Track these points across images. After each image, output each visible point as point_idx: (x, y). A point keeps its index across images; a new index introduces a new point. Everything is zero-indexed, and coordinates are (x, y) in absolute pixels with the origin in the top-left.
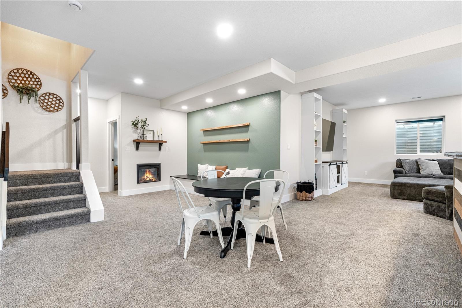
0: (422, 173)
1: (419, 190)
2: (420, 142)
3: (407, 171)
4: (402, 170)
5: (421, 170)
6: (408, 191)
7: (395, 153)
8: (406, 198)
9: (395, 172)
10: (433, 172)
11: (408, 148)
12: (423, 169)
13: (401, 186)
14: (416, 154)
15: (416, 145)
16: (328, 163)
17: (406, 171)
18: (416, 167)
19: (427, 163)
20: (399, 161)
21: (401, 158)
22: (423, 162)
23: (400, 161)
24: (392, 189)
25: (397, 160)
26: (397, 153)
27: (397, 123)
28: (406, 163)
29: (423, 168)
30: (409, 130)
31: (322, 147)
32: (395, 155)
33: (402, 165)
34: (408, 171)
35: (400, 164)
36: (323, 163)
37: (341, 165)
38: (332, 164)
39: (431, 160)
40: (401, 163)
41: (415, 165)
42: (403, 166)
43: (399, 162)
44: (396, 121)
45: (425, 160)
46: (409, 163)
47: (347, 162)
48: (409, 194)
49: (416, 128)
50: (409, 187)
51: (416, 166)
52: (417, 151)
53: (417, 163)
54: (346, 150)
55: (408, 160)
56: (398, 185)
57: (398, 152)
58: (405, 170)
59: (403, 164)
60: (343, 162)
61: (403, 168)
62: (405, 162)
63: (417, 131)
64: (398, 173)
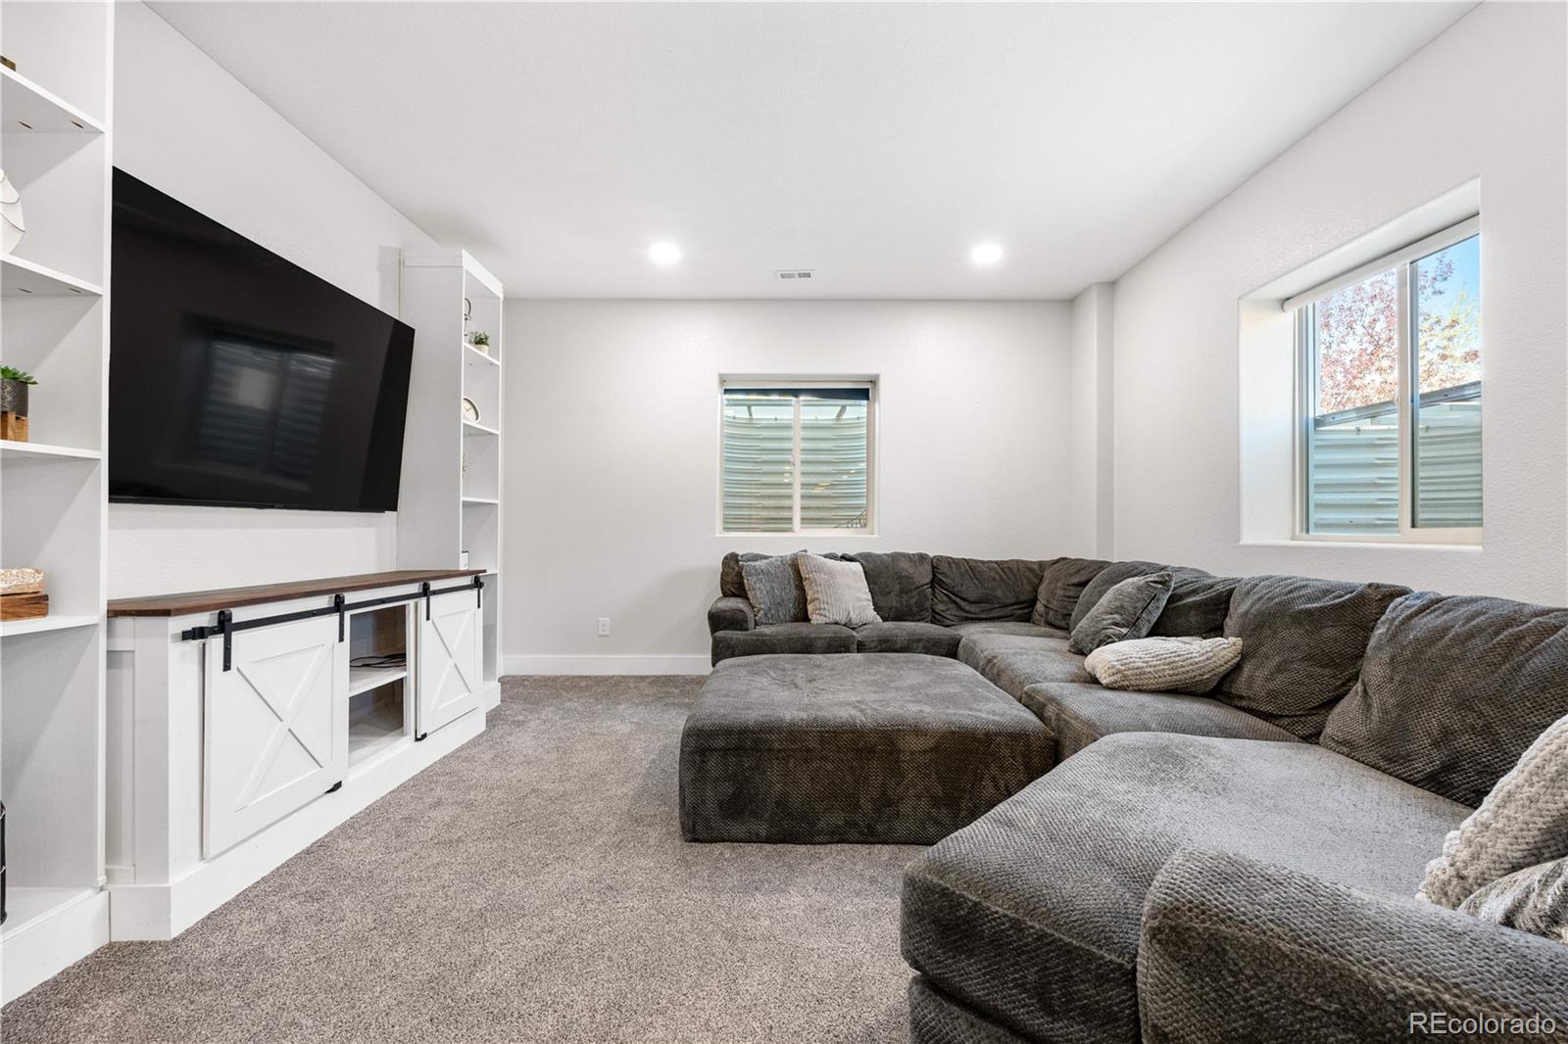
0: (815, 619)
1: (830, 767)
2: (802, 485)
3: (762, 612)
4: (742, 611)
5: (810, 607)
6: (773, 781)
7: (719, 524)
8: (763, 833)
9: (717, 621)
10: (853, 616)
11: (764, 508)
12: (816, 603)
13: (737, 749)
14: (790, 530)
15: (790, 497)
16: (167, 613)
17: (759, 611)
18: (795, 593)
19: (831, 574)
20: (732, 563)
21: (737, 552)
22: (819, 569)
23: (737, 561)
24: (687, 779)
25: (726, 558)
26: (726, 529)
27: (727, 391)
28: (758, 572)
29: (820, 595)
30: (765, 434)
31: (102, 454)
32: (718, 535)
33: (743, 584)
34: (766, 614)
35: (734, 577)
36: (124, 624)
37: (411, 603)
38: (239, 615)
39: (840, 555)
40: (739, 575)
41: (792, 581)
42: (747, 589)
43: (733, 569)
44: (723, 380)
45: (823, 558)
46: (768, 573)
47: (477, 580)
48: (782, 803)
49: (788, 427)
50: (779, 751)
51: (793, 587)
52: (791, 519)
53: (796, 572)
54: (496, 504)
55: (764, 561)
56: (720, 743)
57: (731, 523)
58: (753, 607)
59: (745, 581)
60: (434, 585)
61: (748, 599)
62: (753, 571)
63: (790, 439)
64: (725, 628)
